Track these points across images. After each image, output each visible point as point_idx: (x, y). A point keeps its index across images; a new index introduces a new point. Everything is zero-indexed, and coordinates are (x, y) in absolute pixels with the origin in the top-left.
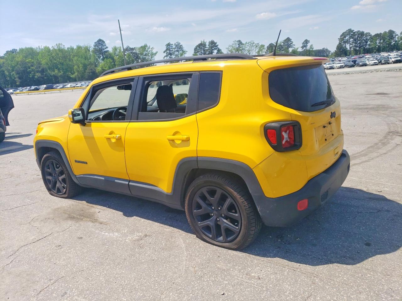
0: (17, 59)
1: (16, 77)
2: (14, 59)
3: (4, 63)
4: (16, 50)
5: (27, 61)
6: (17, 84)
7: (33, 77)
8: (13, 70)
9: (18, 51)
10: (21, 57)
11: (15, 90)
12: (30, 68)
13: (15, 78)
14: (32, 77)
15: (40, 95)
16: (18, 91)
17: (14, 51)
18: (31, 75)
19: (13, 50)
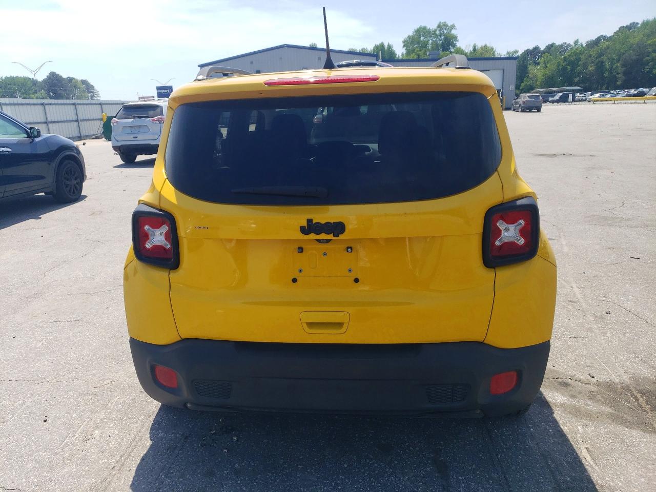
0: (631, 40)
1: (619, 71)
2: (628, 40)
3: (608, 49)
4: (637, 23)
5: (649, 42)
6: (618, 83)
7: (650, 72)
8: (618, 60)
9: (639, 25)
10: (641, 35)
11: (602, 95)
12: (648, 56)
13: (618, 74)
14: (647, 72)
15: (634, 105)
16: (608, 97)
17: (632, 26)
18: (646, 67)
19: (631, 24)
